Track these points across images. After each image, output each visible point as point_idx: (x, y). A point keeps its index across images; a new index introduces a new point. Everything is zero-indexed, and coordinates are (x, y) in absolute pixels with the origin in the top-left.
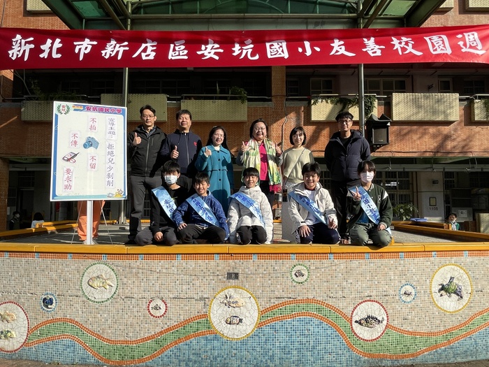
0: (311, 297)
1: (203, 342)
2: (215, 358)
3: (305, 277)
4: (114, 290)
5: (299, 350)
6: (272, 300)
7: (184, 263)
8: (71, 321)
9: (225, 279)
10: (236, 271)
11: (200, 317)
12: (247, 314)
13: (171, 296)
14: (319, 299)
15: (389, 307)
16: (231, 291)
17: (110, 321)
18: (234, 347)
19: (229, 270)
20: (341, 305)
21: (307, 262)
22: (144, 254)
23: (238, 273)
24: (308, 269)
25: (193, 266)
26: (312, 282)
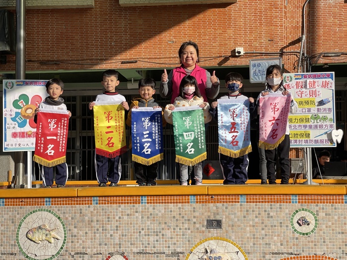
0: (319, 253)
3: (312, 227)
4: (60, 244)
6: (268, 257)
7: (150, 207)
9: (204, 229)
10: (218, 218)
13: (135, 250)
14: (331, 256)
16: (212, 244)
19: (209, 217)
21: (313, 207)
22: (99, 197)
23: (221, 220)
24: (316, 215)
25: (163, 211)
26: (321, 233)
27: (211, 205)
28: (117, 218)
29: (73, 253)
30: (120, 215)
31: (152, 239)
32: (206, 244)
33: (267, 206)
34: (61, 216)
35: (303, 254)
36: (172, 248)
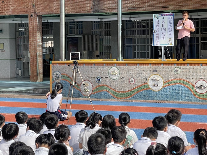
0: (181, 78)
1: (146, 92)
2: (150, 97)
3: (179, 72)
4: (118, 75)
5: (177, 95)
6: (168, 79)
7: (140, 66)
8: (106, 85)
9: (153, 72)
10: (156, 69)
11: (145, 84)
12: (160, 83)
13: (136, 77)
14: (183, 79)
16: (155, 76)
17: (118, 85)
18: (156, 94)
19: (154, 69)
20: (191, 81)
21: (180, 67)
22: (128, 64)
23: (157, 70)
24: (180, 69)
25: (143, 67)
26: (181, 73)
27: (155, 66)
29: (121, 78)
30: (132, 68)
31: (140, 74)
32: (153, 76)
33: (168, 66)
34: (119, 68)
35: (177, 78)
36: (145, 77)
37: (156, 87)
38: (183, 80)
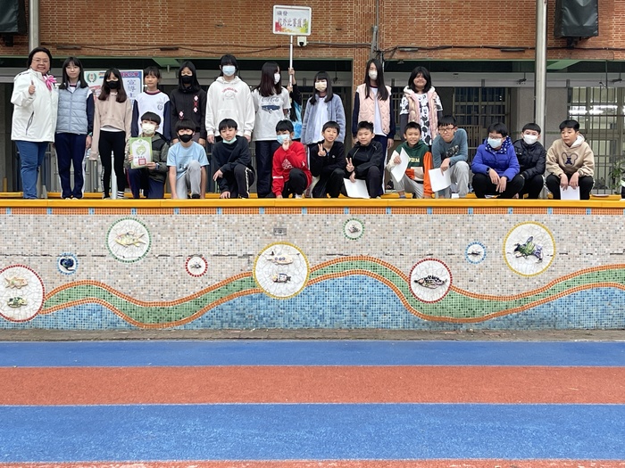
0: (365, 254)
1: (247, 301)
2: (261, 318)
3: (359, 234)
4: (146, 248)
6: (323, 258)
7: (225, 217)
9: (271, 235)
10: (283, 226)
11: (244, 275)
13: (212, 253)
14: (374, 256)
15: (453, 266)
16: (278, 249)
17: (142, 281)
18: (281, 306)
19: (275, 225)
20: (398, 264)
21: (362, 217)
22: (181, 208)
23: (285, 229)
24: (363, 224)
25: (236, 220)
26: (367, 238)
27: (278, 215)
28: (196, 226)
29: (157, 255)
30: (199, 223)
31: (226, 243)
32: (273, 247)
33: (324, 216)
34: (146, 224)
35: (352, 255)
36: (244, 251)
37: (281, 285)
38: (373, 259)
